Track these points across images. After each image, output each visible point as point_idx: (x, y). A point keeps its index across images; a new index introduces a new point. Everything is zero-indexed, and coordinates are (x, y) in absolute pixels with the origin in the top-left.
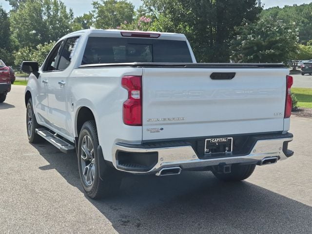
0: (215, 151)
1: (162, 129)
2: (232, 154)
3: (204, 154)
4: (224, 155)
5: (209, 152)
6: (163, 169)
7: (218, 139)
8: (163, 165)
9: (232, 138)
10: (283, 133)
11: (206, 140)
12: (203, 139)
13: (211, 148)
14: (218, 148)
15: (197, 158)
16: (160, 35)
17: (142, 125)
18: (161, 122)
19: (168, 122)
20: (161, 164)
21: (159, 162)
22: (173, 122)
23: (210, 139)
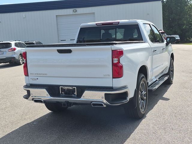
1: (37, 79)
2: (76, 97)
3: (60, 95)
4: (72, 97)
5: (63, 94)
6: (34, 99)
9: (75, 88)
11: (60, 87)
12: (58, 86)
14: (69, 92)
15: (49, 96)
16: (119, 22)
17: (28, 76)
18: (36, 75)
19: (40, 75)
20: (32, 97)
21: (31, 96)
22: (41, 75)
23: (62, 87)
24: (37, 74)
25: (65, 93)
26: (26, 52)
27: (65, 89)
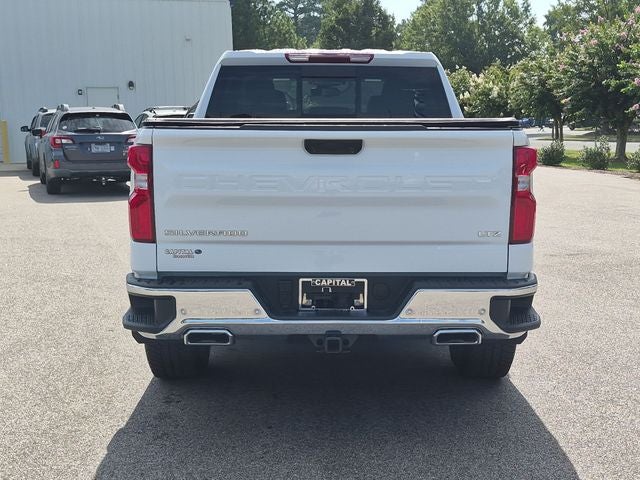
0: (330, 304)
1: (199, 252)
2: (365, 313)
3: (298, 310)
4: (348, 316)
5: (309, 307)
6: (190, 331)
7: (330, 281)
8: (188, 322)
9: (365, 281)
10: (508, 278)
11: (301, 280)
12: (291, 279)
13: (318, 298)
14: (334, 298)
15: (264, 314)
16: (372, 56)
17: (154, 241)
18: (196, 238)
19: (211, 238)
20: (183, 321)
21: (179, 317)
22: (222, 238)
23: (310, 280)
24: (202, 233)
25: (319, 303)
26: (150, 147)
27: (320, 287)
